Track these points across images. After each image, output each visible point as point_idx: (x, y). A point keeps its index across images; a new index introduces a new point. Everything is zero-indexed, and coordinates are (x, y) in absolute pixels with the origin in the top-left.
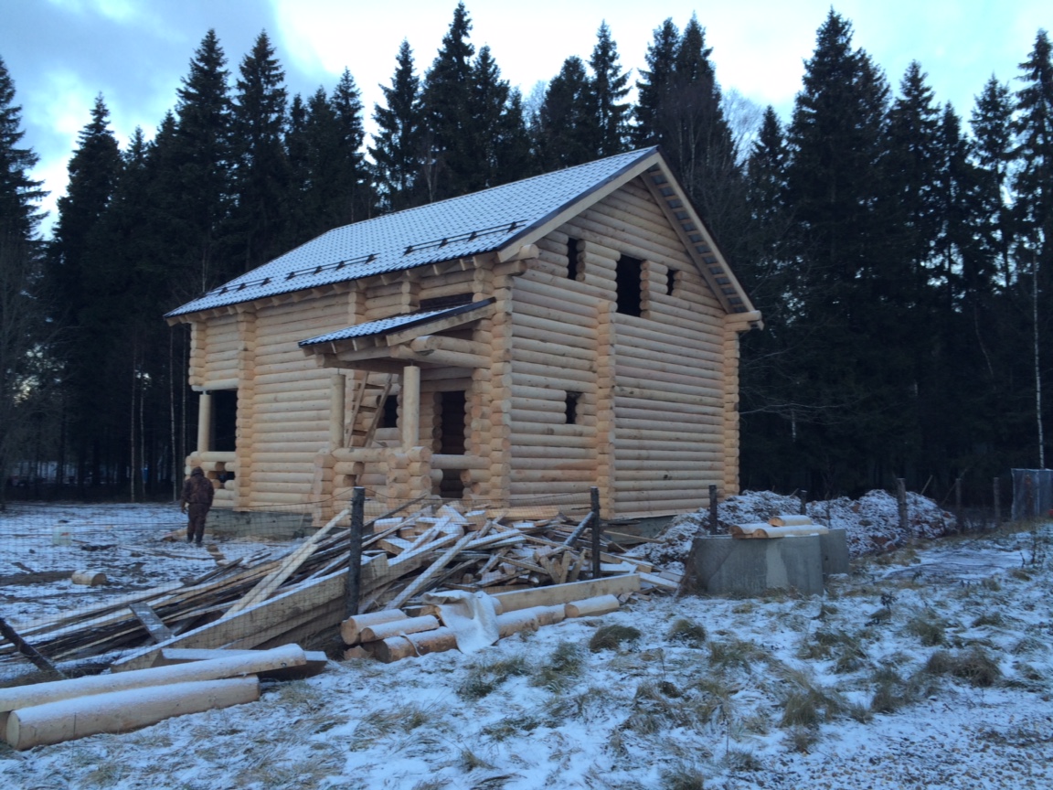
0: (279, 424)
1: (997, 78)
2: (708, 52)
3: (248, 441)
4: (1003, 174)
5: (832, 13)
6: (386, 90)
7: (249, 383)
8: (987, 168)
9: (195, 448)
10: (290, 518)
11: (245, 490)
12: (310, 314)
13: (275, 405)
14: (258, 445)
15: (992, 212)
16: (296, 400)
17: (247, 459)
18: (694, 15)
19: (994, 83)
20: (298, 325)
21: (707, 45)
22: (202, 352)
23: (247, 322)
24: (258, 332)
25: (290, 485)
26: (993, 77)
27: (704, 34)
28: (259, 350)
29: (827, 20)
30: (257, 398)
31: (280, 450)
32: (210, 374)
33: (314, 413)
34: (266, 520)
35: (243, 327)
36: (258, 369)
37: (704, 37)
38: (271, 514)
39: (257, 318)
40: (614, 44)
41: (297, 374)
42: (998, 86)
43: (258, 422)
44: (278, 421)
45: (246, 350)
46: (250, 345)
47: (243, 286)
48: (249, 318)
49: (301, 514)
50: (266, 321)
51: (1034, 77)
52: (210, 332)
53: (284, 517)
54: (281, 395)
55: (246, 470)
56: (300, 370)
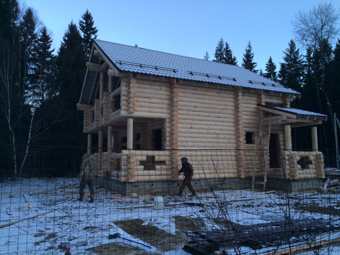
13: (191, 130)
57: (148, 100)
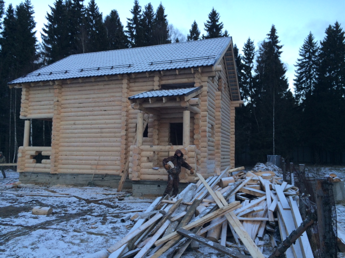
0: (76, 135)
1: (250, 38)
2: (166, 16)
3: (57, 142)
4: (252, 67)
5: (213, 9)
6: (52, 8)
7: (58, 116)
8: (247, 65)
9: (22, 145)
10: (84, 176)
11: (56, 164)
12: (96, 87)
13: (74, 126)
14: (62, 144)
15: (248, 78)
16: (87, 124)
17: (57, 150)
18: (161, 3)
19: (249, 40)
20: (88, 92)
21: (165, 14)
22: (27, 101)
23: (59, 89)
24: (63, 94)
25: (83, 161)
26: (249, 38)
27: (164, 10)
28: (63, 102)
29: (211, 11)
30: (62, 123)
31: (77, 146)
32: (31, 111)
33: (99, 130)
34: (69, 177)
35: (57, 91)
36: (63, 110)
37: (165, 11)
38: (72, 174)
39: (62, 88)
40: (140, 6)
41: (88, 113)
42: (251, 41)
43: (63, 133)
44: (76, 133)
45: (58, 101)
46: (60, 99)
47: (39, 74)
48: (60, 87)
49: (92, 174)
50: (67, 89)
51: (270, 38)
52: (31, 92)
53: (80, 176)
54: (77, 122)
55: (57, 155)
56: (90, 111)
57: (39, 103)
